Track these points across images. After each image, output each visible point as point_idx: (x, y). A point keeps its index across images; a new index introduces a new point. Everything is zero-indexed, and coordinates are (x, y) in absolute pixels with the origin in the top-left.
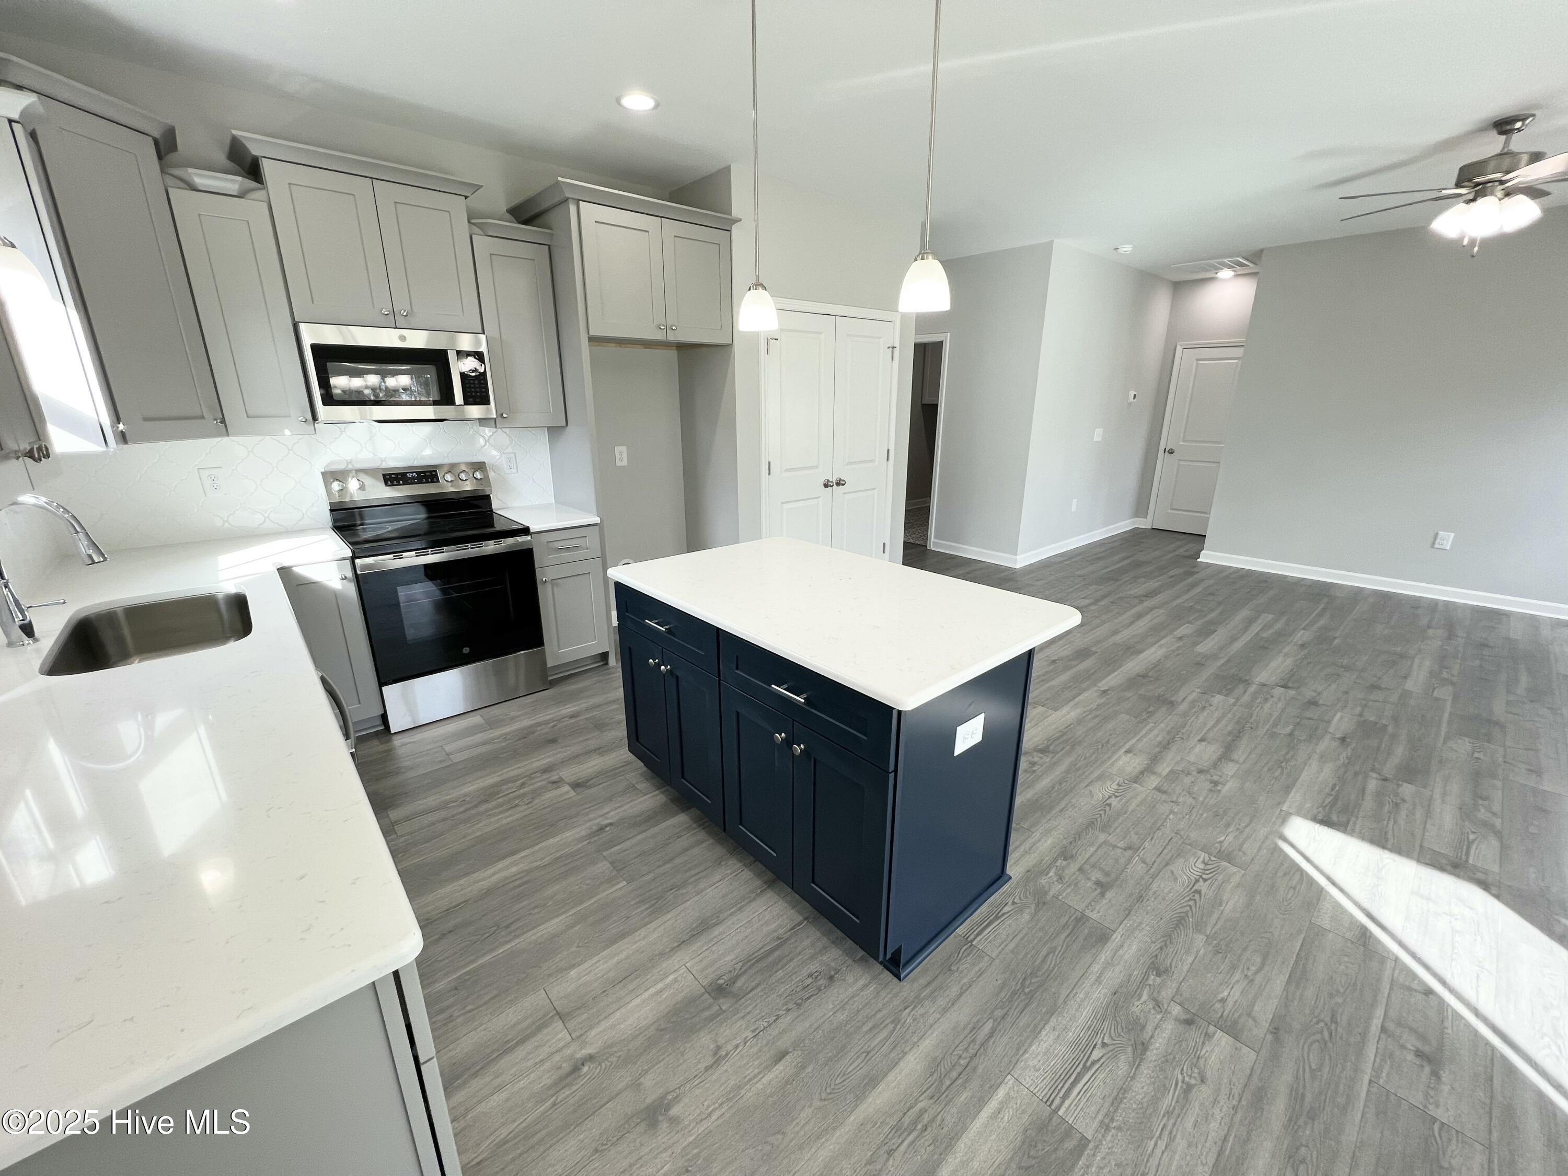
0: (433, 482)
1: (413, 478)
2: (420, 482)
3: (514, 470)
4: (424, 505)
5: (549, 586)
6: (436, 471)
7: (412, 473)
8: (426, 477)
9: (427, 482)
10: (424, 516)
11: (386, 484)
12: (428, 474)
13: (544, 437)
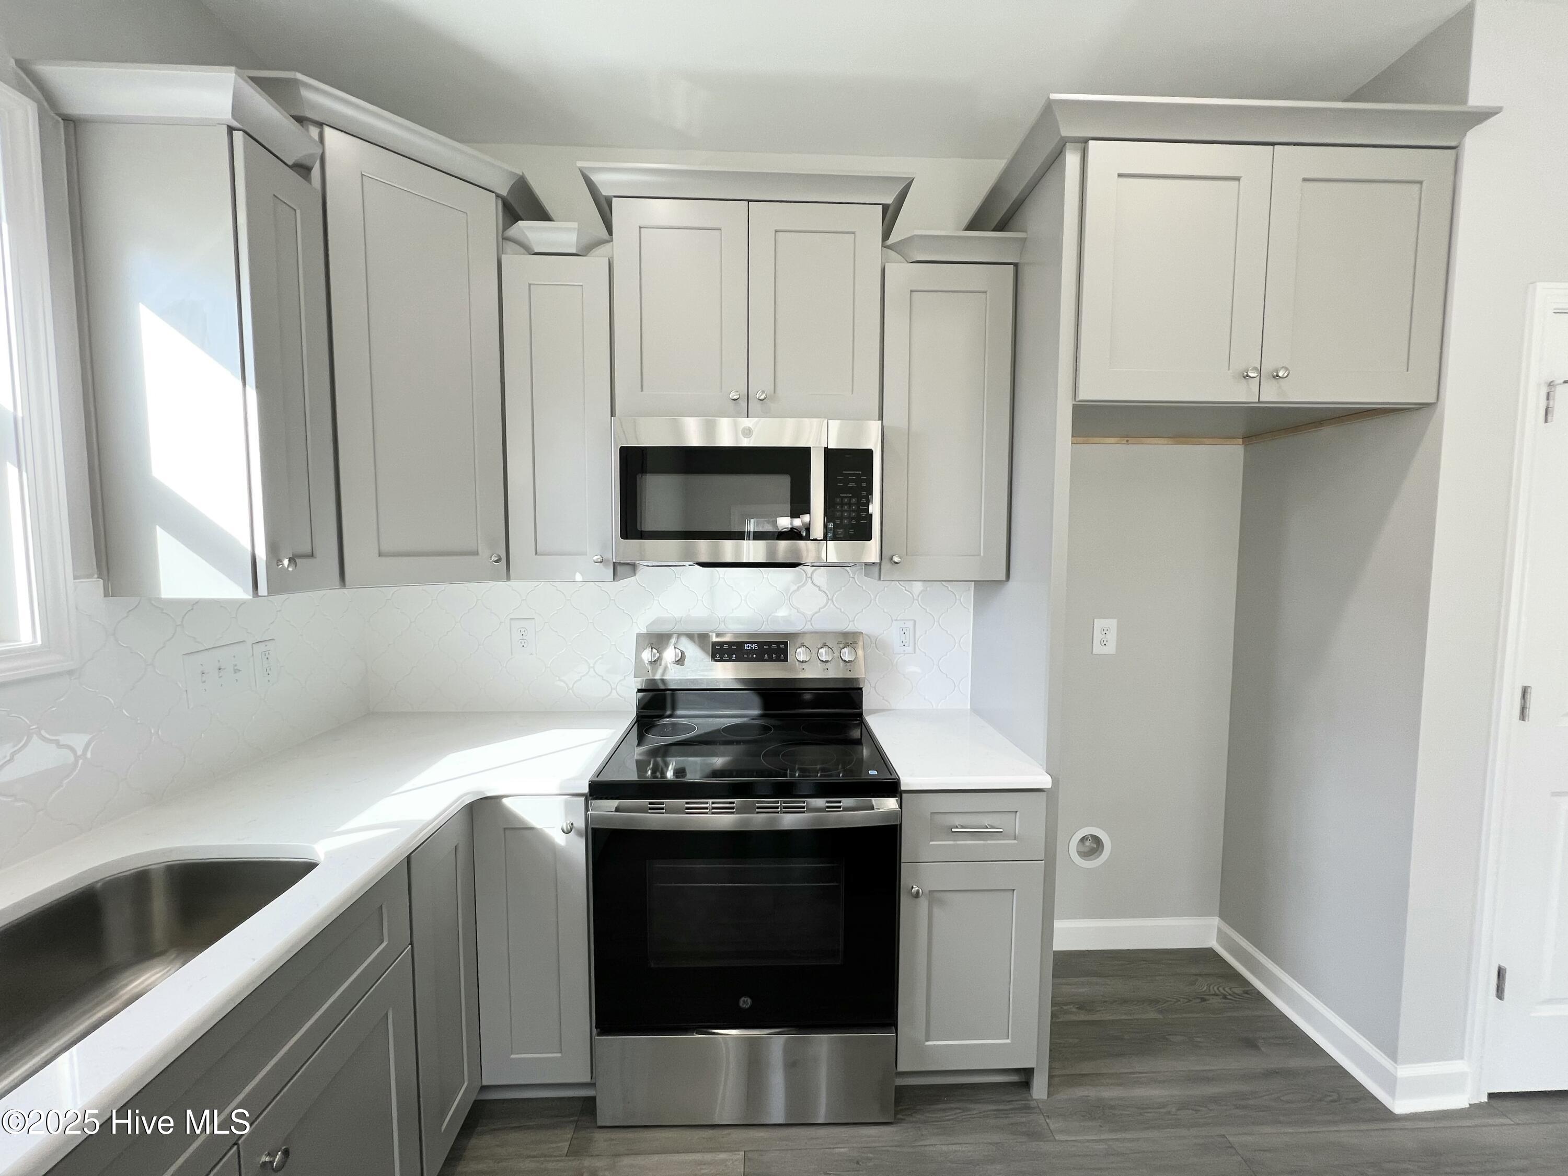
0: (778, 660)
1: (752, 651)
2: (760, 659)
3: (909, 649)
4: (759, 693)
5: (923, 903)
6: (786, 644)
7: (752, 643)
8: (770, 652)
9: (770, 660)
10: (756, 712)
11: (713, 658)
12: (774, 646)
13: (967, 596)
